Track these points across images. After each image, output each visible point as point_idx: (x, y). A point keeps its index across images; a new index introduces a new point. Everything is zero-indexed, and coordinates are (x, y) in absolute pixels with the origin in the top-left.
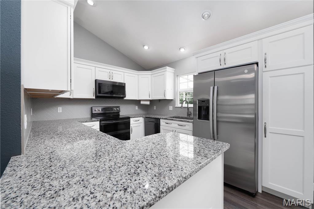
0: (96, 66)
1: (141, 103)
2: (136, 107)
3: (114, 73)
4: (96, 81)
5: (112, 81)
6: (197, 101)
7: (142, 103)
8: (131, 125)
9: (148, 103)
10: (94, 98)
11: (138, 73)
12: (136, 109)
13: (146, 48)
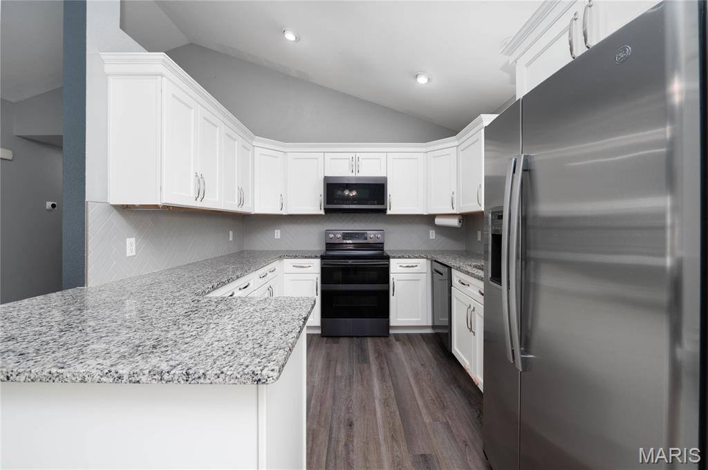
0: (324, 151)
1: (436, 223)
2: (431, 231)
3: (363, 159)
4: (326, 178)
5: (358, 175)
6: (490, 215)
7: (438, 221)
8: (392, 276)
9: (454, 222)
10: (322, 212)
11: (426, 147)
12: (431, 237)
13: (422, 80)
